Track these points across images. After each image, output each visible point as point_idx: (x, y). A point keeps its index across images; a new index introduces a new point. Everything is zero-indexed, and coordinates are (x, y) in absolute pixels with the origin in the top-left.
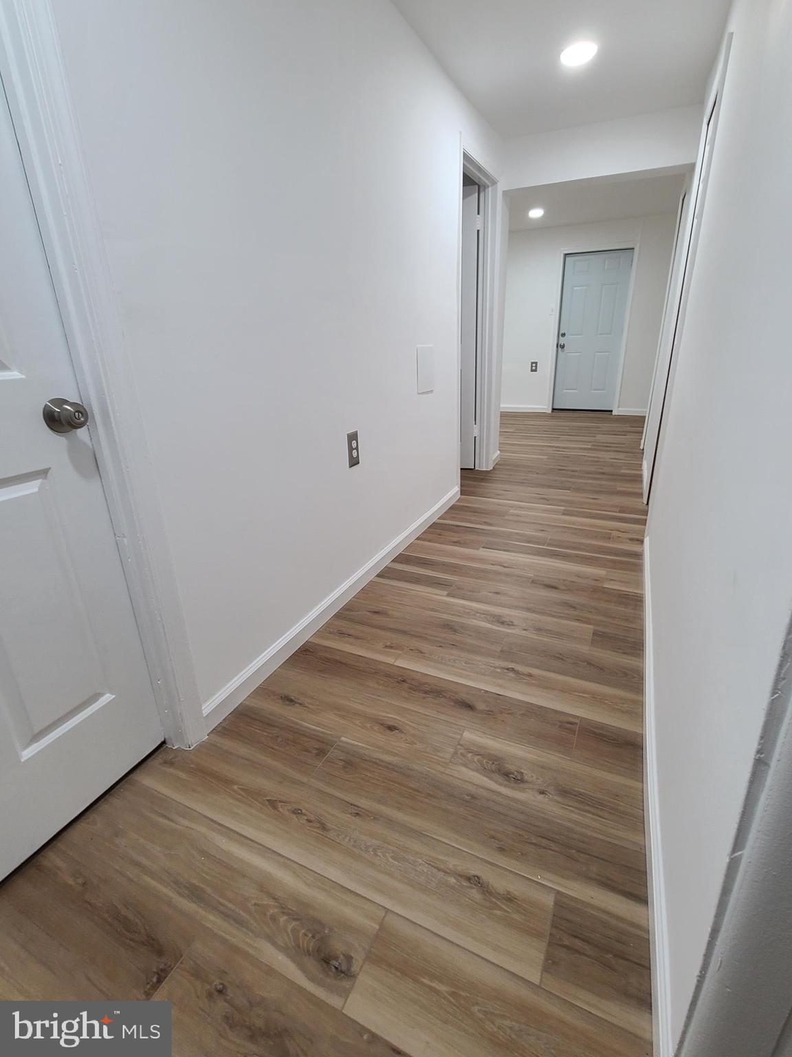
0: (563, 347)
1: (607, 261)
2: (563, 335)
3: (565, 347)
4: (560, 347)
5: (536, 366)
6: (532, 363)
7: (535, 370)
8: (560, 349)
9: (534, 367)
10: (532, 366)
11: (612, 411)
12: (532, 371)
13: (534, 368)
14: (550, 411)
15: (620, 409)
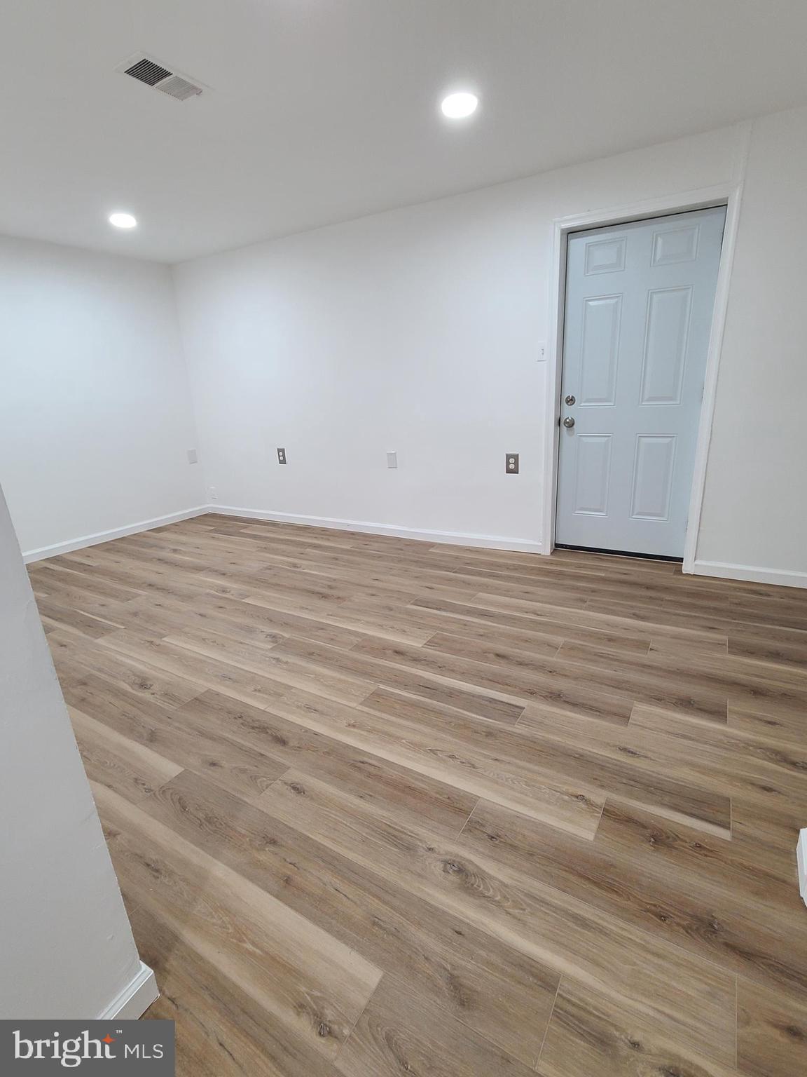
0: (571, 425)
1: (660, 241)
2: (571, 401)
3: (574, 426)
4: (563, 424)
5: (516, 463)
6: (508, 457)
7: (515, 471)
8: (564, 428)
9: (512, 463)
10: (508, 463)
11: (681, 560)
12: (509, 471)
13: (512, 466)
14: (546, 551)
15: (697, 562)
